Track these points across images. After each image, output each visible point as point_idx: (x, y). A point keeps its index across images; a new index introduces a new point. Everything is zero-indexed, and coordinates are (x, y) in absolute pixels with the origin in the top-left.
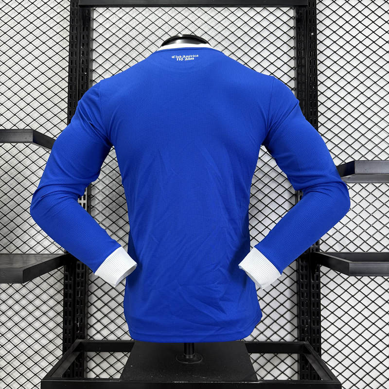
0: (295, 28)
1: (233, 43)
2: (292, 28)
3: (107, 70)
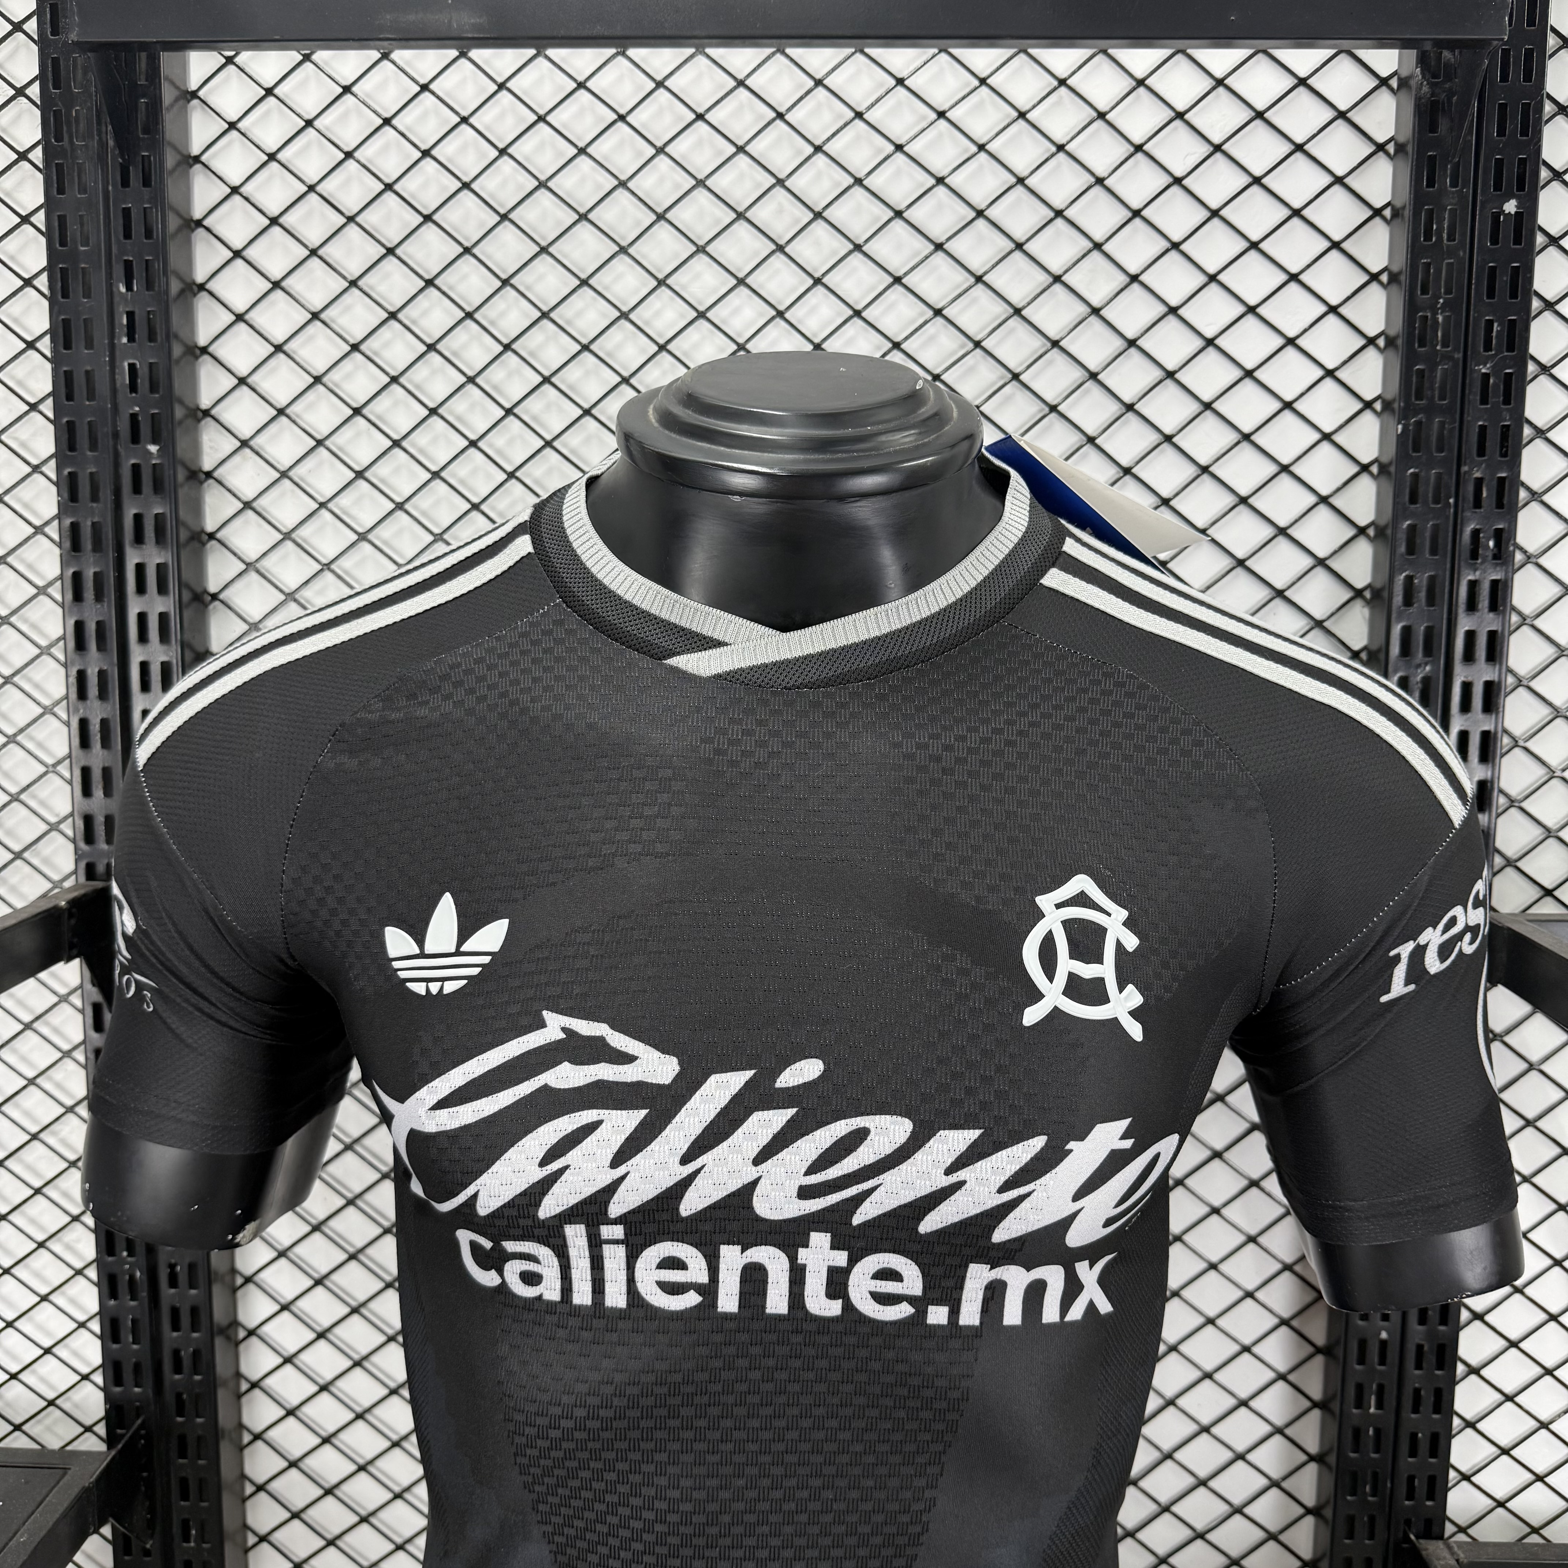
0: (1400, 148)
1: (1019, 246)
2: (1380, 148)
3: (281, 412)
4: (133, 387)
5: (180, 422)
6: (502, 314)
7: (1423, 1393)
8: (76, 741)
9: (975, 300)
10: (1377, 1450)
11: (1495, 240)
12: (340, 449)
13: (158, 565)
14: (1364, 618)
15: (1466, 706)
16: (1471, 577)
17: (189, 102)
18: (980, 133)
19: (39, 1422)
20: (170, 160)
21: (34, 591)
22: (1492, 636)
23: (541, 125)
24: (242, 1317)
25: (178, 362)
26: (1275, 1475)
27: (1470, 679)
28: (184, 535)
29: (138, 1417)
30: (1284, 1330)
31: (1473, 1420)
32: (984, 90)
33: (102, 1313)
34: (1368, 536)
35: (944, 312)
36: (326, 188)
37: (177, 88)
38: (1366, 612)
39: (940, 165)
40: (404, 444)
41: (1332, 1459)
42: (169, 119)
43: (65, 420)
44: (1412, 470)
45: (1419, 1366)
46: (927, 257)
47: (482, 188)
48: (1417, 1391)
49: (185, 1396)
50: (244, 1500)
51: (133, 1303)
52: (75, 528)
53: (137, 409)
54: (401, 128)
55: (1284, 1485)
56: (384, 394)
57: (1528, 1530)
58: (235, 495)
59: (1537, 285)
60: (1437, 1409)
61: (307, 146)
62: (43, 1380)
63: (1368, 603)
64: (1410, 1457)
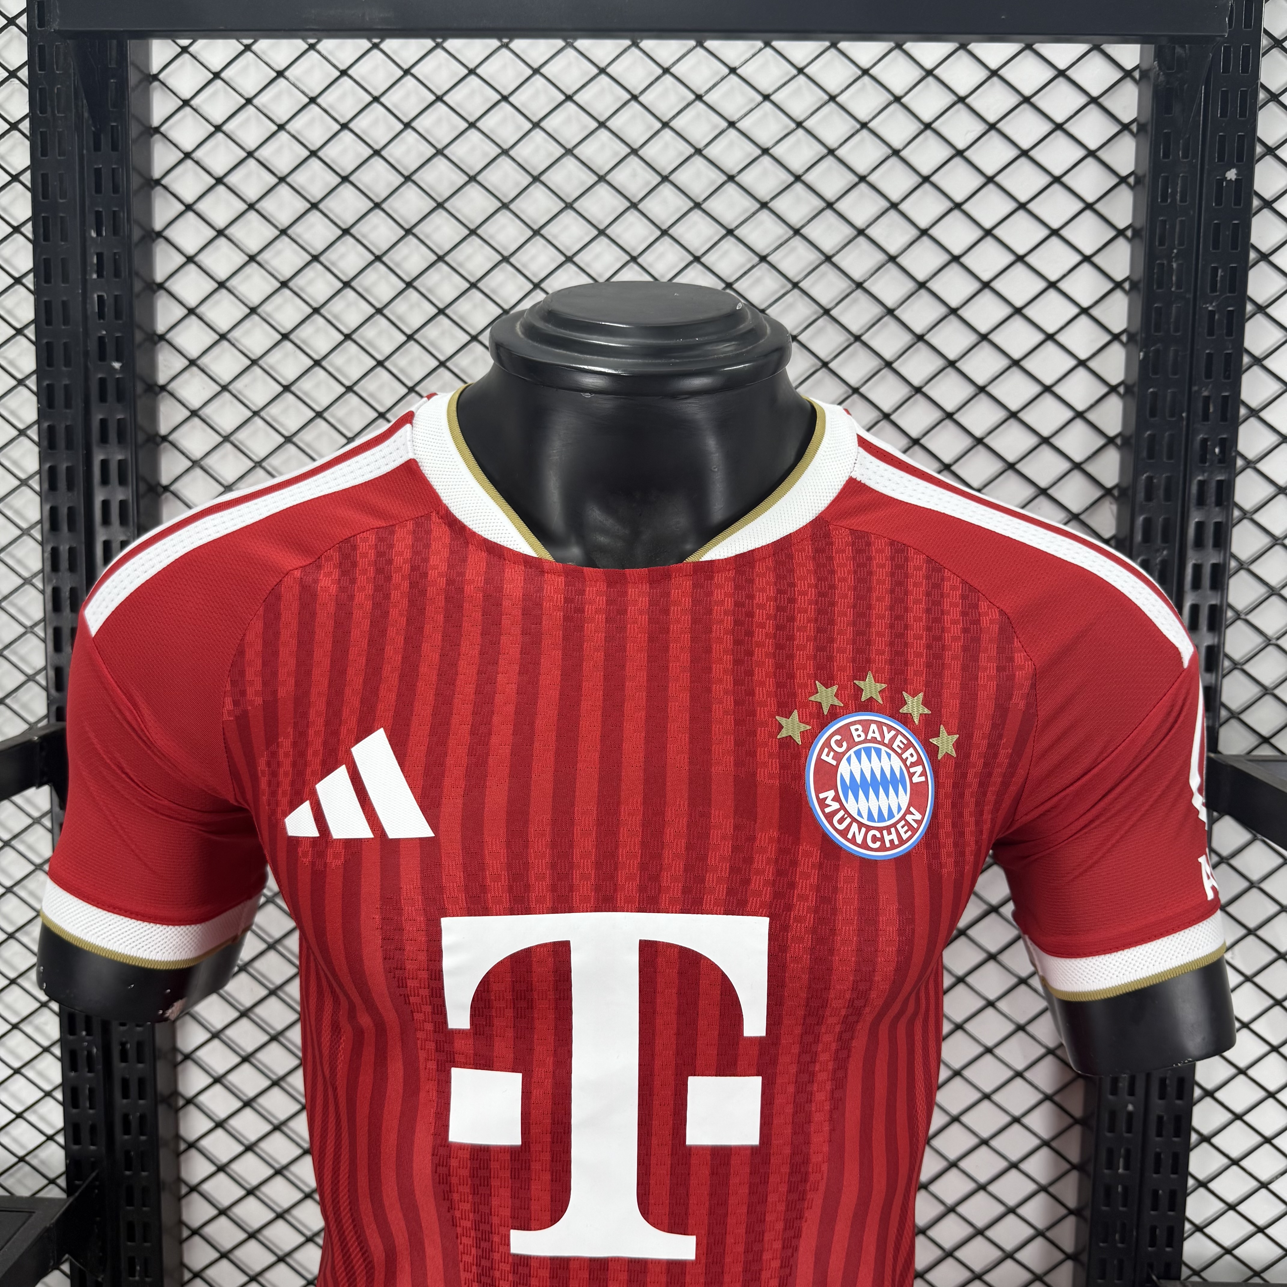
4: (101, 315)
5: (140, 345)
6: (406, 258)
7: (1162, 1156)
8: (50, 606)
9: (793, 249)
10: (1124, 1205)
11: (1219, 203)
12: (271, 367)
13: (120, 461)
14: (1112, 512)
15: (1197, 585)
16: (1200, 478)
17: (151, 83)
18: (798, 112)
19: (11, 1175)
20: (134, 130)
21: (17, 483)
22: (1218, 525)
23: (439, 104)
24: (181, 1088)
25: (138, 296)
26: (1040, 1225)
27: (1199, 562)
28: (141, 437)
29: (93, 1171)
30: (1047, 1105)
31: (1205, 1181)
32: (801, 78)
33: (65, 1085)
34: (1116, 445)
35: (769, 258)
36: (262, 154)
37: (141, 71)
38: (1114, 507)
39: (765, 138)
40: (324, 363)
41: (1087, 1213)
42: (134, 97)
43: (45, 341)
44: (1151, 390)
45: (1159, 1134)
46: (754, 214)
47: (390, 155)
48: (1158, 1156)
49: (132, 1153)
50: (182, 1242)
51: (90, 1075)
52: (51, 430)
53: (104, 332)
54: (324, 105)
55: (1048, 1234)
56: (308, 322)
57: (1251, 1273)
58: (184, 405)
59: (1254, 240)
60: (1174, 1172)
61: (248, 120)
62: (15, 1140)
63: (1117, 499)
64: (1153, 1210)
